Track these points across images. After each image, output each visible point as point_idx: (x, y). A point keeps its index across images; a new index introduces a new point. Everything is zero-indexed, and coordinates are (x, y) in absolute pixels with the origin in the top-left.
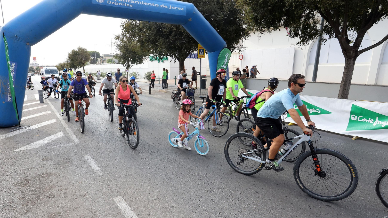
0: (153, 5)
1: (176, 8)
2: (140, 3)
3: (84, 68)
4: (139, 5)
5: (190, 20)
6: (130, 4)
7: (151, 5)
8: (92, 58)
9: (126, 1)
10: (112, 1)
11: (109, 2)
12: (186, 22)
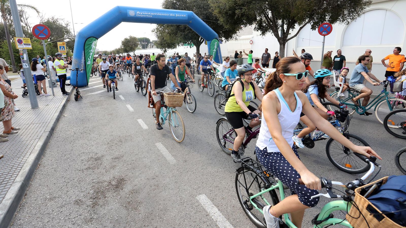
1: (180, 15)
2: (156, 14)
3: (134, 52)
4: (156, 15)
5: (191, 22)
6: (150, 15)
7: (164, 15)
9: (148, 14)
10: (139, 14)
11: (138, 15)
12: (189, 23)
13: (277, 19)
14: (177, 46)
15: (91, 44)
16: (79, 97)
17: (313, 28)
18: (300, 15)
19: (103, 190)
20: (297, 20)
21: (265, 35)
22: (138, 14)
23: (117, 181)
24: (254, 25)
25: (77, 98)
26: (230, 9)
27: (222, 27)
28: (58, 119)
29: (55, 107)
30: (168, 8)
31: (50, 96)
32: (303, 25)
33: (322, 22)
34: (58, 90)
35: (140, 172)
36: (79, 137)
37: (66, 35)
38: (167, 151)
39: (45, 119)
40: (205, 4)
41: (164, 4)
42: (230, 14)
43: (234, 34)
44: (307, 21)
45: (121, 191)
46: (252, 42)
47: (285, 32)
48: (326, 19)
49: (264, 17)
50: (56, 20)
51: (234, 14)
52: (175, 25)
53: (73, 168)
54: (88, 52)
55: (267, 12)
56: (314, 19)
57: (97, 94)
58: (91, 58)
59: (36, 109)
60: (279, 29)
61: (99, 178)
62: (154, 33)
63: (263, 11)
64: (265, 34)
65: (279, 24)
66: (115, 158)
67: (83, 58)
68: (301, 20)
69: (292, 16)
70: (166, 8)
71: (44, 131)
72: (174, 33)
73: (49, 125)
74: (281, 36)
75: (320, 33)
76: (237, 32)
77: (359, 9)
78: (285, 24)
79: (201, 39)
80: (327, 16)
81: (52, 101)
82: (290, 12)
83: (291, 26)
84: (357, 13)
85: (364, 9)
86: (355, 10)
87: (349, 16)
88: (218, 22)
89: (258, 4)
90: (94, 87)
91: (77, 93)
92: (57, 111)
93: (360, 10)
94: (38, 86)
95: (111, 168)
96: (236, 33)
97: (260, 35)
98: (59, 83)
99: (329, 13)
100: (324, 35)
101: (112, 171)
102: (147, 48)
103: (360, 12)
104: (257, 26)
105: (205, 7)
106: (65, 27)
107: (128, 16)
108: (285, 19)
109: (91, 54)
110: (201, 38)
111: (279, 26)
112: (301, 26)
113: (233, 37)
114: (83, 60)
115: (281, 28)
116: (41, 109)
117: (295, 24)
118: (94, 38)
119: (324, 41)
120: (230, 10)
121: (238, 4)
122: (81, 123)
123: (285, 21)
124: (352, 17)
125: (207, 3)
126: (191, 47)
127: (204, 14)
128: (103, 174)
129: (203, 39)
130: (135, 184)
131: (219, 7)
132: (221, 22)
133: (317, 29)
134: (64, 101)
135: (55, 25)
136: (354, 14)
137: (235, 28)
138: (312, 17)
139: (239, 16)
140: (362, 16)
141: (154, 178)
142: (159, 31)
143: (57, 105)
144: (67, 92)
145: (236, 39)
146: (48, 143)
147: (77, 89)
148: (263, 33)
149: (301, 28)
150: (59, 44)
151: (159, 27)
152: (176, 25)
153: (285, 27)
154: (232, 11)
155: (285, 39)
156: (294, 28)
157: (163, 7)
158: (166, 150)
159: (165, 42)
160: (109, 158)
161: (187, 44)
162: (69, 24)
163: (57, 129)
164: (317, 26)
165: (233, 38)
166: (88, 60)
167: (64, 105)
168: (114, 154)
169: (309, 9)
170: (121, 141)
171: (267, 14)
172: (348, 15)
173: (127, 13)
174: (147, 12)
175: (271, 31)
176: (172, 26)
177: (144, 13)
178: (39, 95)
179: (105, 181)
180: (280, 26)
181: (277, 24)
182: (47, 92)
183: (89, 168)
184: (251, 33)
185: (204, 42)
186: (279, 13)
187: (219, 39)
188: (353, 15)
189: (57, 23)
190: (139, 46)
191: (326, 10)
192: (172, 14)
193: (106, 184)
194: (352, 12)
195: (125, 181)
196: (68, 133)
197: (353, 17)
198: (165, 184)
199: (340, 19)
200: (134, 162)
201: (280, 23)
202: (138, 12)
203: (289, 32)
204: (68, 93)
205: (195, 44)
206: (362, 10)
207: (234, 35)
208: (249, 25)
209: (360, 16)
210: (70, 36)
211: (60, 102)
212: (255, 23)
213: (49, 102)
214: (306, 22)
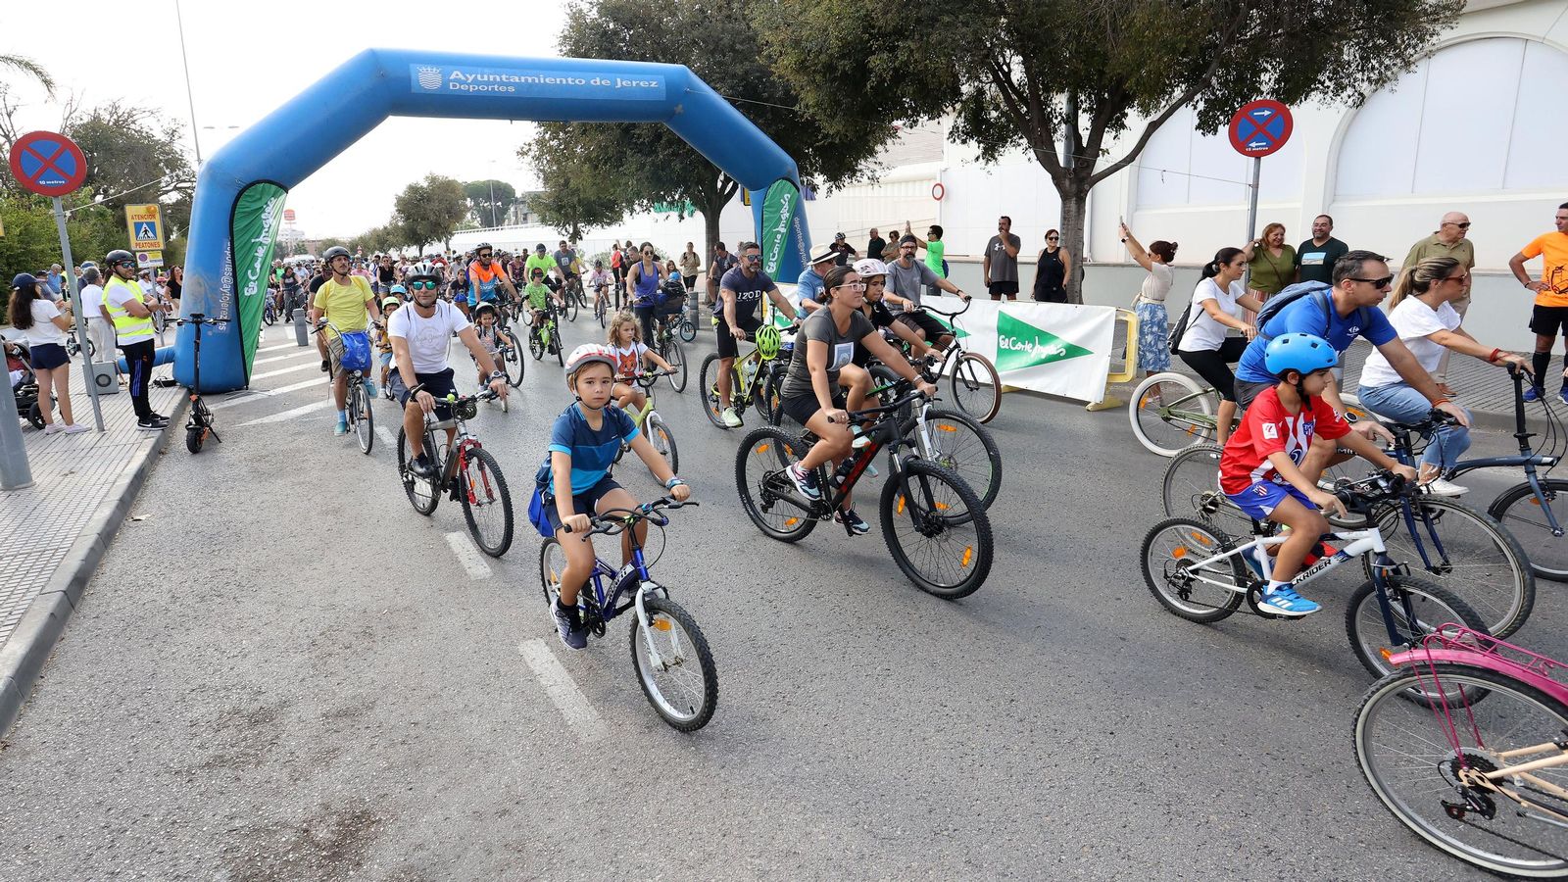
0: (570, 83)
1: (634, 83)
2: (533, 80)
3: (447, 244)
4: (532, 84)
5: (679, 108)
6: (507, 85)
7: (564, 82)
8: (486, 205)
9: (498, 79)
10: (461, 82)
11: (454, 86)
12: (670, 115)
13: (1047, 90)
14: (626, 215)
15: (261, 210)
16: (204, 437)
17: (1207, 124)
18: (1149, 72)
19: (271, 866)
20: (1134, 93)
21: (996, 159)
22: (456, 80)
23: (338, 824)
24: (949, 120)
25: (200, 439)
26: (848, 49)
27: (810, 127)
28: (108, 537)
29: (102, 480)
30: (585, 56)
31: (85, 435)
32: (1163, 111)
33: (1245, 98)
34: (120, 408)
35: (443, 780)
36: (192, 614)
37: (167, 178)
38: (567, 677)
39: (51, 533)
40: (739, 33)
41: (565, 37)
42: (844, 72)
43: (867, 158)
44: (1178, 93)
45: (351, 873)
46: (941, 193)
47: (1085, 145)
48: (1261, 84)
49: (991, 83)
50: (126, 115)
51: (863, 71)
52: (612, 123)
53: (148, 761)
54: (249, 245)
55: (1004, 59)
56: (1209, 85)
57: (282, 424)
58: (261, 269)
59: (18, 492)
60: (1059, 133)
61: (258, 810)
62: (528, 159)
63: (987, 56)
64: (996, 155)
65: (1058, 110)
66: (338, 715)
67: (228, 269)
68: (1151, 92)
69: (1112, 78)
70: (575, 53)
71: (43, 587)
72: (609, 158)
73: (64, 562)
74: (1068, 160)
75: (1239, 144)
76: (879, 148)
77: (1406, 37)
78: (1084, 111)
79: (727, 181)
80: (1266, 70)
81: (90, 454)
82: (1105, 58)
83: (1109, 117)
84: (1397, 56)
85: (1431, 36)
86: (1392, 42)
87: (1363, 70)
88: (796, 108)
89: (966, 24)
90: (272, 393)
91: (197, 418)
92: (107, 499)
93: (1413, 42)
94: (38, 391)
95: (315, 761)
96: (872, 152)
97: (977, 159)
98: (127, 377)
99: (1273, 57)
100: (1258, 156)
101: (320, 776)
102: (500, 222)
103: (1411, 51)
104: (961, 122)
105: (738, 47)
106: (164, 144)
107: (413, 91)
108: (1083, 90)
109: (261, 252)
110: (725, 176)
111: (1056, 118)
112: (1154, 116)
113: (861, 171)
114: (226, 280)
115: (1068, 130)
116: (39, 489)
117: (1126, 111)
118: (274, 187)
119: (1258, 182)
120: (843, 57)
121: (880, 28)
122: (205, 549)
123: (1083, 98)
124: (1376, 72)
125: (749, 28)
126: (682, 218)
127: (734, 76)
128: (277, 793)
129: (731, 184)
130: (419, 841)
131: (797, 43)
132: (807, 106)
133: (1224, 130)
134: (140, 457)
135: (122, 134)
136: (1387, 62)
137: (867, 134)
138: (1200, 76)
139: (884, 80)
140: (1422, 68)
141: (505, 812)
142: (549, 152)
143: (108, 472)
144: (158, 416)
145: (873, 179)
146: (57, 645)
147: (196, 403)
148: (990, 153)
149: (1153, 127)
150: (132, 211)
151: (547, 136)
152: (620, 125)
153: (1084, 121)
154: (856, 61)
155: (1084, 174)
156: (1123, 126)
157: (564, 49)
158: (565, 673)
159: (576, 199)
160: (311, 711)
161: (665, 203)
162: (181, 131)
163: (102, 580)
164: (1221, 118)
165: (859, 174)
166: (249, 280)
167: (137, 473)
168: (334, 691)
169: (1189, 42)
170: (368, 633)
171: (1005, 67)
172: (1357, 66)
173: (409, 79)
174: (493, 70)
175: (1021, 141)
176: (600, 128)
177: (483, 77)
178: (41, 427)
179: (285, 825)
180: (1059, 118)
181: (1049, 110)
182: (73, 417)
183: (221, 761)
184: (939, 155)
185: (738, 192)
186: (1056, 63)
187: (802, 182)
188: (1381, 63)
189: (133, 126)
190: (469, 215)
191: (1259, 49)
192: (598, 80)
193: (289, 836)
194: (1378, 51)
195: (373, 822)
196: (146, 597)
197: (1380, 73)
198: (556, 838)
199: (1323, 83)
200: (421, 730)
201: (1060, 106)
202: (455, 73)
203: (1103, 146)
204: (162, 419)
205: (699, 204)
206: (1422, 40)
207: (862, 162)
208: (930, 119)
209: (1413, 67)
210: (184, 181)
211: (125, 461)
212: (954, 109)
213: (77, 460)
214: (1174, 101)
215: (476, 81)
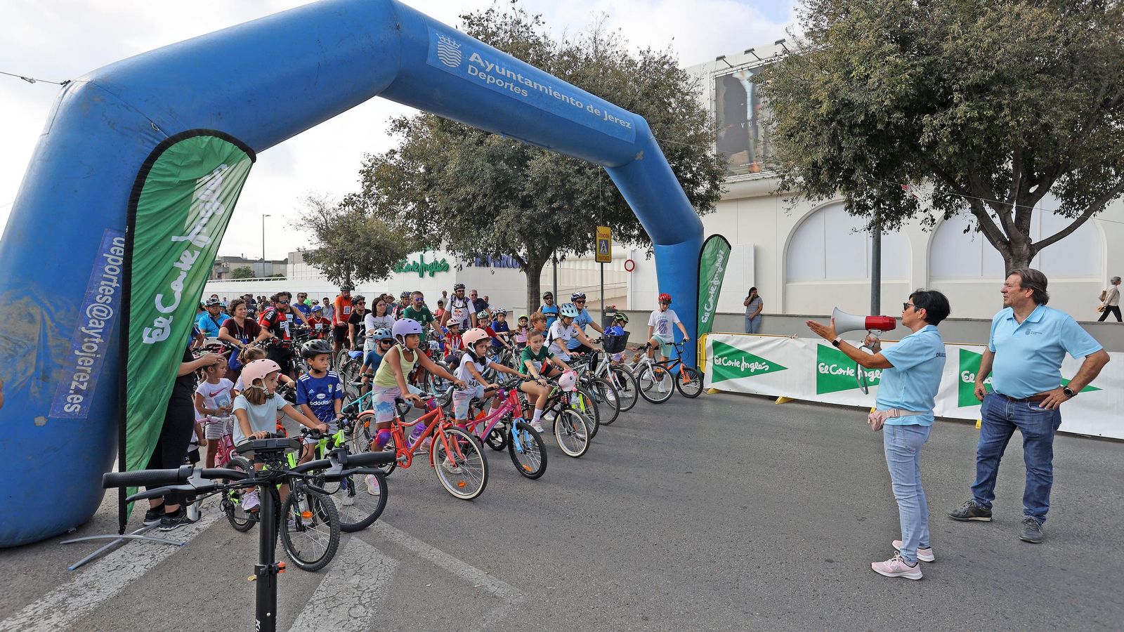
0: (572, 103)
2: (544, 89)
4: (543, 94)
5: (640, 155)
6: (522, 86)
7: (568, 101)
9: (514, 78)
10: (480, 70)
11: (473, 71)
12: (628, 161)
22: (474, 65)
107: (430, 61)
173: (426, 45)
177: (501, 70)
192: (591, 108)
202: (474, 54)
215: (493, 72)
